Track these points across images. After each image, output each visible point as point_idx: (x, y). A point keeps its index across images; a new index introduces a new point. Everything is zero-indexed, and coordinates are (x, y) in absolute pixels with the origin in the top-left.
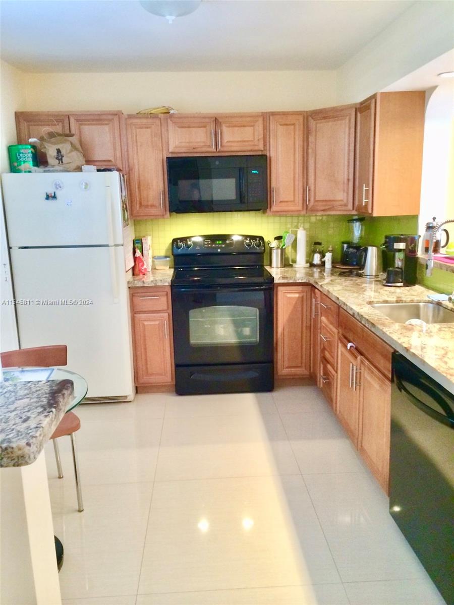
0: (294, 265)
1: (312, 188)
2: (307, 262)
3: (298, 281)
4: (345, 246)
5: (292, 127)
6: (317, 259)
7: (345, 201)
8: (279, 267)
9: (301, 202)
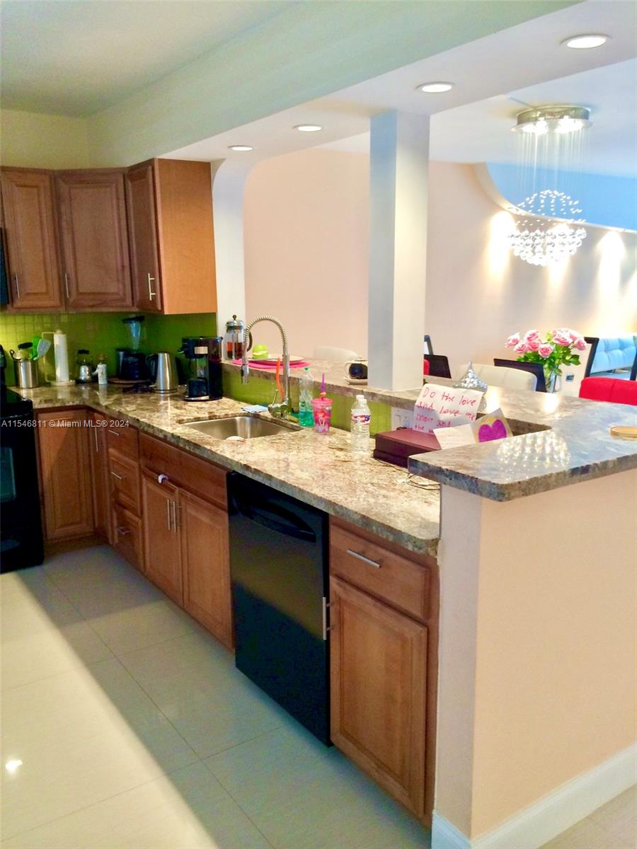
0: (53, 383)
1: (73, 277)
2: (71, 377)
3: (67, 404)
4: (121, 353)
5: (35, 190)
6: (84, 372)
7: (121, 293)
8: (31, 386)
9: (57, 294)
